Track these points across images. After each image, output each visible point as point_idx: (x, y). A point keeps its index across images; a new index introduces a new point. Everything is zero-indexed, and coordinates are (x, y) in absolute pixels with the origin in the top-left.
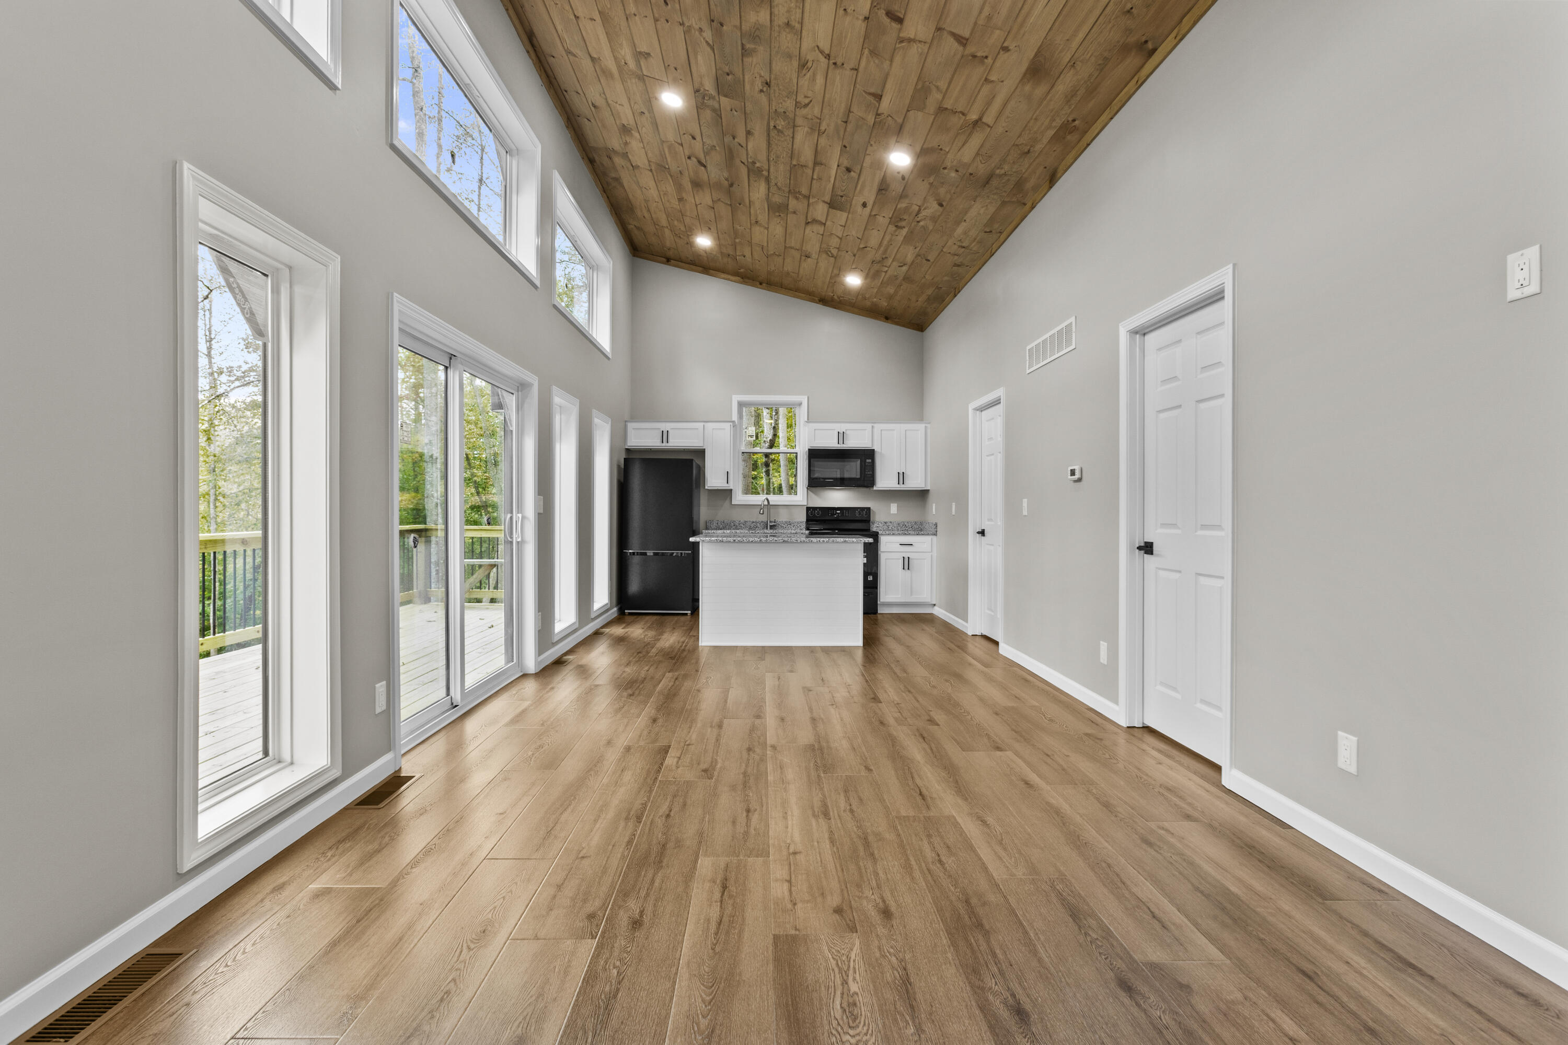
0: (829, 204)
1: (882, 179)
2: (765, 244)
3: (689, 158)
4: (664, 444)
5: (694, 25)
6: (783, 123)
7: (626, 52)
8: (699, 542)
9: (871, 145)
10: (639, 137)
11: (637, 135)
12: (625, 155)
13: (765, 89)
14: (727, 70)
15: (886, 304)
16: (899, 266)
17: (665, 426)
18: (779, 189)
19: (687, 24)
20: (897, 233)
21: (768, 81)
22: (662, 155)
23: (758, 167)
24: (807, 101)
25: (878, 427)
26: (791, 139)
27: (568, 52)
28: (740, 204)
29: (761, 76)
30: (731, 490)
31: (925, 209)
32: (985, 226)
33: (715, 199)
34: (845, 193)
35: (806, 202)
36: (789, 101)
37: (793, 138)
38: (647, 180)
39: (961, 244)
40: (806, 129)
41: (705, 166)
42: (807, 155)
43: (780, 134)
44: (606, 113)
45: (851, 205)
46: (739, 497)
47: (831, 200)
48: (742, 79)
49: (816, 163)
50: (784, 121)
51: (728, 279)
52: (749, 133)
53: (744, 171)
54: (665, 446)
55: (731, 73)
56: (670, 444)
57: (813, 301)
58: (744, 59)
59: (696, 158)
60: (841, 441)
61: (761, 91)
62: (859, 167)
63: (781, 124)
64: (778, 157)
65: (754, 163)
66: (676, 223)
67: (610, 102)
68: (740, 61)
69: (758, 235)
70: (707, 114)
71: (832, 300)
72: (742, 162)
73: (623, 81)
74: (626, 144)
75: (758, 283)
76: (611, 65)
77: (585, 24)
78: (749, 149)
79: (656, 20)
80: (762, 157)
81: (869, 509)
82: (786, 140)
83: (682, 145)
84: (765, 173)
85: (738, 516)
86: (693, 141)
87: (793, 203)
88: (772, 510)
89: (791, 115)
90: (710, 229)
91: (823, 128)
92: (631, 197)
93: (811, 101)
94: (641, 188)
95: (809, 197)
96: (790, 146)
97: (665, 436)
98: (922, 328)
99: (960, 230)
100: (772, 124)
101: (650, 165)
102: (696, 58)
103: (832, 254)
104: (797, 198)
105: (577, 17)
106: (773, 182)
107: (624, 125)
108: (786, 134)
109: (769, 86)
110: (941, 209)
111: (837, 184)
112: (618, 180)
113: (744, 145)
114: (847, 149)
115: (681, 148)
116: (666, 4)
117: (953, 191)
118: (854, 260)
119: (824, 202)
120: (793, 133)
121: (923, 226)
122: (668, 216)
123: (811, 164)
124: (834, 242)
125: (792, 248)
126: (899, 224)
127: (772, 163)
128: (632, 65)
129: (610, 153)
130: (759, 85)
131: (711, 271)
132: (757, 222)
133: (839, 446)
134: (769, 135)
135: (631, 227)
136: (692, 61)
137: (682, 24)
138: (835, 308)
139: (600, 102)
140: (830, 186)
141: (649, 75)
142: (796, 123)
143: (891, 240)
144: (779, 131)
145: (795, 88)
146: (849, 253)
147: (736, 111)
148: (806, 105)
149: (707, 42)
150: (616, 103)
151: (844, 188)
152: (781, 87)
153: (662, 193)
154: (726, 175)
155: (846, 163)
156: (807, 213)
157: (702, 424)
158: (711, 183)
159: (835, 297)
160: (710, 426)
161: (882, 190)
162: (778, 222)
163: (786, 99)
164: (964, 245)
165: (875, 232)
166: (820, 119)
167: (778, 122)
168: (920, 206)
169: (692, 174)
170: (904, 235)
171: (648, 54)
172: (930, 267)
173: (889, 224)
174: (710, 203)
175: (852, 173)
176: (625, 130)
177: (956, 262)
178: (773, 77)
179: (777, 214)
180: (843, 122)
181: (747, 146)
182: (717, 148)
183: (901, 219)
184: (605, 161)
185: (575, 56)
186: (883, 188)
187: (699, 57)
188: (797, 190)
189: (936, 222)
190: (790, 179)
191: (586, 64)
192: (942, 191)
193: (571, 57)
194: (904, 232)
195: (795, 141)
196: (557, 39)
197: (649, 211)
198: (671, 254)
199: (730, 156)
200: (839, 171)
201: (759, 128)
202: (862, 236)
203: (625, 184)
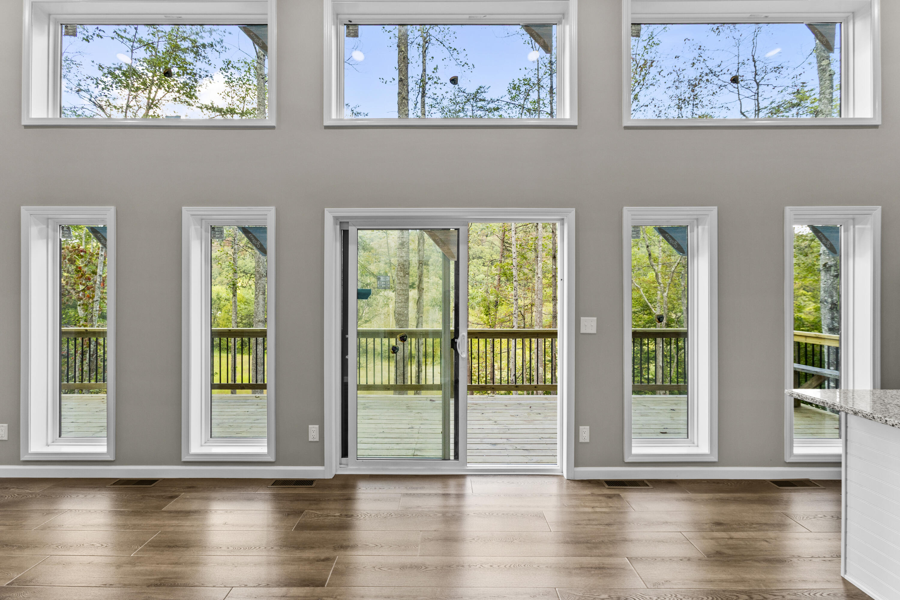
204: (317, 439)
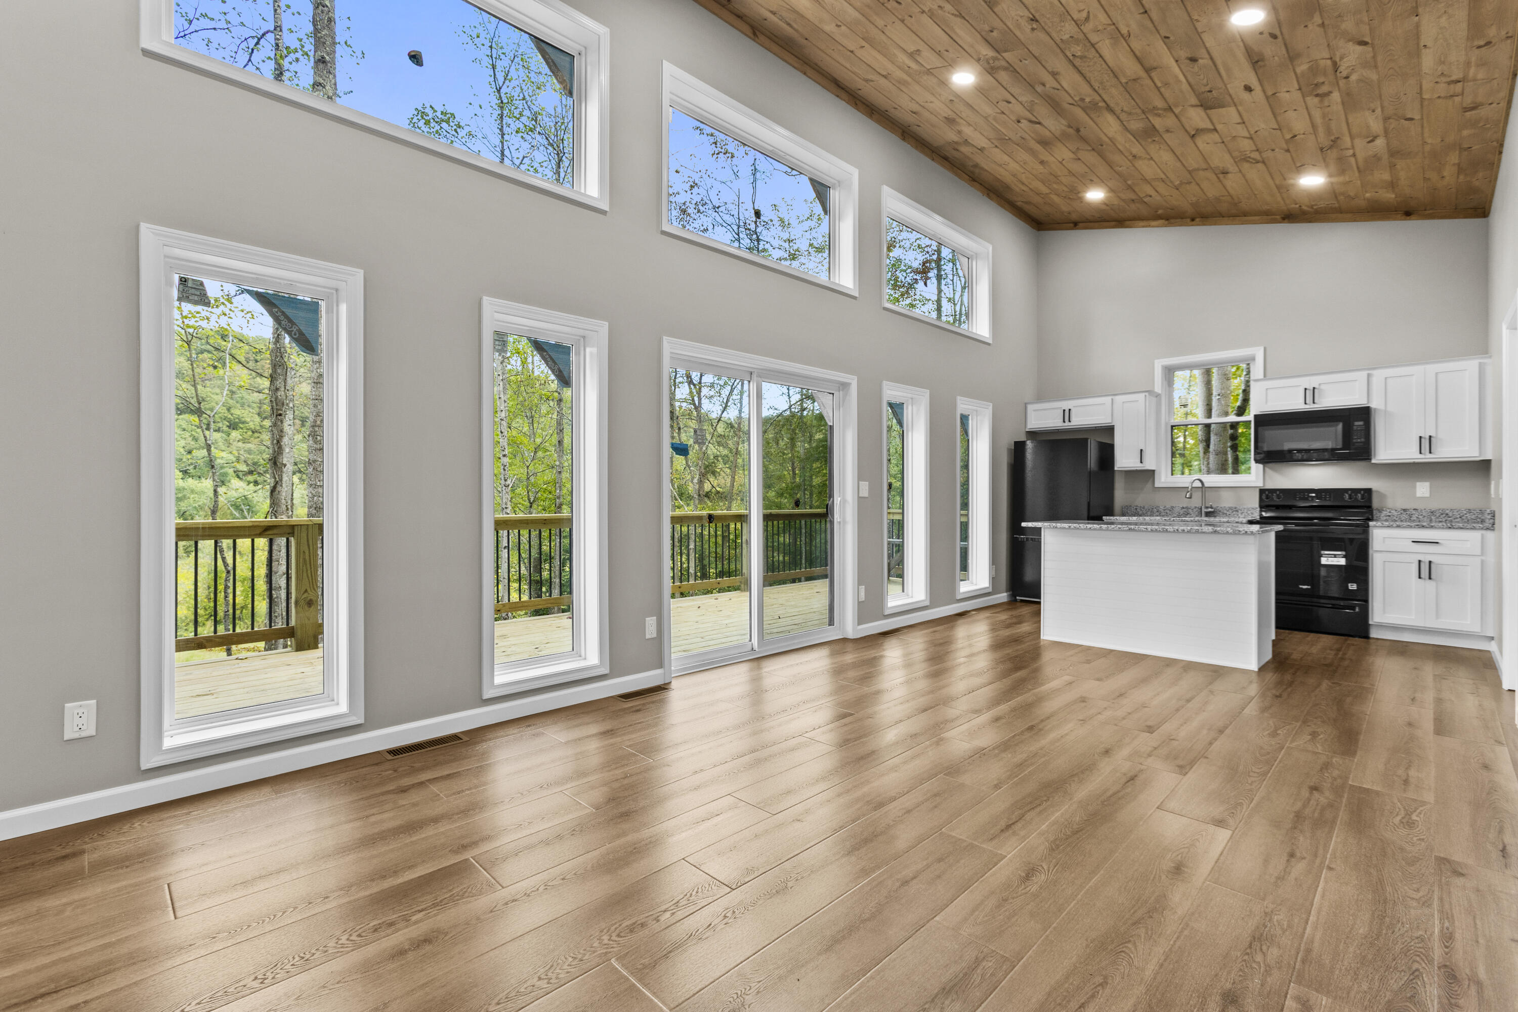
0: (1201, 106)
1: (1247, 50)
2: (1163, 176)
3: (1019, 122)
4: (1067, 423)
5: (933, 7)
6: (1079, 48)
7: (902, 58)
8: (1041, 528)
9: (1197, 21)
10: (964, 122)
11: (962, 121)
12: (966, 142)
13: (1035, 26)
14: (987, 28)
15: (1393, 196)
16: (1369, 142)
17: (1066, 405)
18: (1130, 114)
19: (926, 10)
20: (1326, 104)
21: (1031, 16)
22: (995, 129)
23: (1089, 102)
24: (1084, 14)
25: (1379, 375)
26: (1100, 59)
27: (867, 81)
28: (1102, 145)
29: (1021, 17)
30: (1154, 471)
31: (1342, 58)
32: (1470, 38)
33: (1074, 150)
34: (1210, 86)
35: (1170, 114)
36: (1067, 25)
37: (1101, 56)
38: (999, 156)
39: (1449, 79)
40: (1107, 41)
41: (1039, 123)
42: (1131, 68)
43: (1085, 60)
44: (926, 114)
45: (1230, 96)
46: (1164, 479)
47: (1200, 101)
48: (1007, 29)
49: (1148, 70)
50: (1078, 45)
51: (1149, 226)
52: (1054, 74)
53: (1079, 113)
54: (1067, 425)
55: (994, 28)
56: (1072, 423)
57: (1274, 221)
58: (996, 10)
59: (1026, 119)
60: (1309, 399)
61: (1033, 29)
62: (1204, 51)
63: (1078, 50)
64: (1101, 83)
65: (1082, 100)
66: (1055, 186)
67: (922, 104)
68: (993, 15)
69: (1147, 169)
70: (1003, 76)
71: (1304, 213)
72: (1070, 104)
73: (918, 83)
74: (960, 132)
75: (1189, 220)
76: (899, 74)
77: (859, 53)
78: (1067, 89)
79: (903, 21)
80: (1085, 89)
81: (1369, 491)
82: (1096, 63)
83: (1003, 113)
84: (1101, 104)
85: (1162, 501)
86: (1010, 105)
87: (1157, 122)
88: (1207, 494)
89: (1081, 36)
90: (1092, 180)
91: (1124, 31)
92: (999, 177)
93: (1089, 12)
94: (1000, 166)
95: (1170, 109)
96: (1104, 66)
97: (1067, 415)
98: (1484, 212)
99: (1428, 61)
100: (1069, 55)
101: (992, 143)
102: (956, 33)
103: (1253, 159)
104: (1159, 115)
105: (852, 52)
106: (1118, 110)
107: (946, 118)
108: (1091, 57)
109: (1037, 21)
110: (1368, 49)
111: (1191, 80)
112: (976, 166)
113: (1059, 87)
114: (1171, 38)
115: (1004, 116)
116: (900, 3)
117: (1366, 19)
118: (1292, 156)
119: (1192, 106)
120: (1097, 51)
121: (1359, 81)
122: (1043, 183)
123: (1142, 74)
124: (1246, 145)
125: (1198, 170)
126: (1320, 91)
127: (1101, 92)
128: (913, 65)
129: (955, 145)
130: (1027, 27)
131: (1128, 223)
132: (1134, 156)
133: (1307, 406)
134: (1074, 66)
135: (1019, 204)
136: (955, 37)
137: (923, 12)
138: (1310, 222)
139: (915, 107)
140: (1185, 86)
141: (932, 67)
142: (1092, 41)
143: (1324, 116)
144: (1082, 57)
145: (1063, 9)
146: (1277, 150)
147: (1026, 60)
148: (1087, 19)
149: (953, 14)
150: (927, 102)
151: (1205, 81)
152: (1048, 16)
153: (1021, 163)
154: (1064, 122)
155: (1183, 54)
156: (1183, 126)
157: (1110, 398)
158: (1057, 136)
159: (1304, 208)
160: (1119, 399)
161: (1257, 62)
162: (1158, 147)
163: (1063, 24)
164: (1454, 78)
165: (1291, 114)
166: (1114, 24)
167: (1072, 49)
168: (1331, 58)
169: (1033, 135)
170: (1339, 100)
171: (918, 50)
172: (1422, 127)
173: (1304, 97)
174: (1072, 156)
175: (1200, 61)
176: (950, 121)
177: (1465, 105)
178: (1032, 11)
179: (1150, 140)
180: (1143, 13)
181: (1063, 87)
182: (1036, 101)
183: (1316, 85)
184: (955, 153)
185: (872, 81)
186: (1256, 60)
187: (958, 31)
188: (1150, 107)
189: (1376, 67)
190: (1133, 99)
191: (883, 81)
192: (1348, 25)
193: (871, 83)
194: (1336, 96)
195: (1105, 58)
196: (854, 76)
197: (1023, 184)
198: (1074, 217)
199: (1055, 105)
200: (1182, 67)
201: (1058, 64)
202: (1278, 125)
203: (986, 168)
204: (655, 635)
